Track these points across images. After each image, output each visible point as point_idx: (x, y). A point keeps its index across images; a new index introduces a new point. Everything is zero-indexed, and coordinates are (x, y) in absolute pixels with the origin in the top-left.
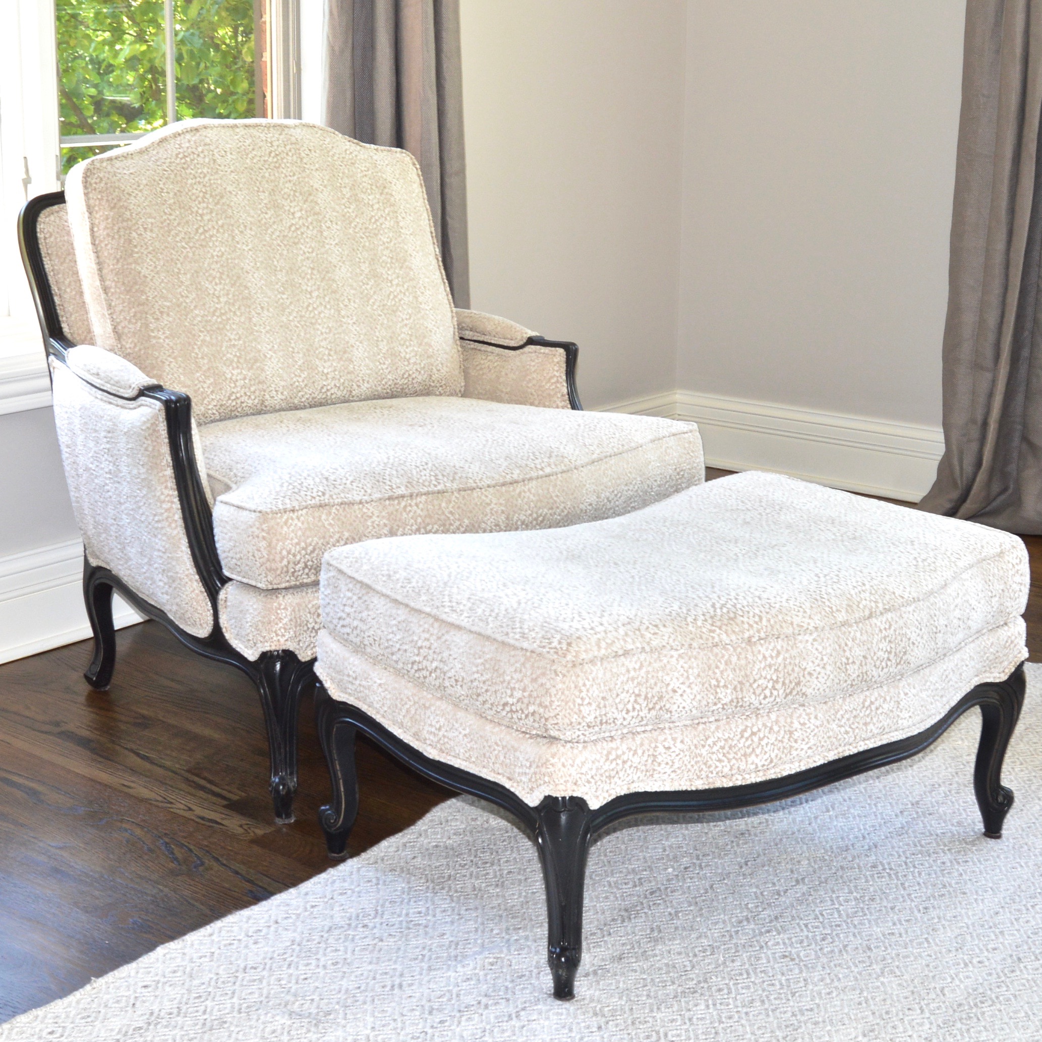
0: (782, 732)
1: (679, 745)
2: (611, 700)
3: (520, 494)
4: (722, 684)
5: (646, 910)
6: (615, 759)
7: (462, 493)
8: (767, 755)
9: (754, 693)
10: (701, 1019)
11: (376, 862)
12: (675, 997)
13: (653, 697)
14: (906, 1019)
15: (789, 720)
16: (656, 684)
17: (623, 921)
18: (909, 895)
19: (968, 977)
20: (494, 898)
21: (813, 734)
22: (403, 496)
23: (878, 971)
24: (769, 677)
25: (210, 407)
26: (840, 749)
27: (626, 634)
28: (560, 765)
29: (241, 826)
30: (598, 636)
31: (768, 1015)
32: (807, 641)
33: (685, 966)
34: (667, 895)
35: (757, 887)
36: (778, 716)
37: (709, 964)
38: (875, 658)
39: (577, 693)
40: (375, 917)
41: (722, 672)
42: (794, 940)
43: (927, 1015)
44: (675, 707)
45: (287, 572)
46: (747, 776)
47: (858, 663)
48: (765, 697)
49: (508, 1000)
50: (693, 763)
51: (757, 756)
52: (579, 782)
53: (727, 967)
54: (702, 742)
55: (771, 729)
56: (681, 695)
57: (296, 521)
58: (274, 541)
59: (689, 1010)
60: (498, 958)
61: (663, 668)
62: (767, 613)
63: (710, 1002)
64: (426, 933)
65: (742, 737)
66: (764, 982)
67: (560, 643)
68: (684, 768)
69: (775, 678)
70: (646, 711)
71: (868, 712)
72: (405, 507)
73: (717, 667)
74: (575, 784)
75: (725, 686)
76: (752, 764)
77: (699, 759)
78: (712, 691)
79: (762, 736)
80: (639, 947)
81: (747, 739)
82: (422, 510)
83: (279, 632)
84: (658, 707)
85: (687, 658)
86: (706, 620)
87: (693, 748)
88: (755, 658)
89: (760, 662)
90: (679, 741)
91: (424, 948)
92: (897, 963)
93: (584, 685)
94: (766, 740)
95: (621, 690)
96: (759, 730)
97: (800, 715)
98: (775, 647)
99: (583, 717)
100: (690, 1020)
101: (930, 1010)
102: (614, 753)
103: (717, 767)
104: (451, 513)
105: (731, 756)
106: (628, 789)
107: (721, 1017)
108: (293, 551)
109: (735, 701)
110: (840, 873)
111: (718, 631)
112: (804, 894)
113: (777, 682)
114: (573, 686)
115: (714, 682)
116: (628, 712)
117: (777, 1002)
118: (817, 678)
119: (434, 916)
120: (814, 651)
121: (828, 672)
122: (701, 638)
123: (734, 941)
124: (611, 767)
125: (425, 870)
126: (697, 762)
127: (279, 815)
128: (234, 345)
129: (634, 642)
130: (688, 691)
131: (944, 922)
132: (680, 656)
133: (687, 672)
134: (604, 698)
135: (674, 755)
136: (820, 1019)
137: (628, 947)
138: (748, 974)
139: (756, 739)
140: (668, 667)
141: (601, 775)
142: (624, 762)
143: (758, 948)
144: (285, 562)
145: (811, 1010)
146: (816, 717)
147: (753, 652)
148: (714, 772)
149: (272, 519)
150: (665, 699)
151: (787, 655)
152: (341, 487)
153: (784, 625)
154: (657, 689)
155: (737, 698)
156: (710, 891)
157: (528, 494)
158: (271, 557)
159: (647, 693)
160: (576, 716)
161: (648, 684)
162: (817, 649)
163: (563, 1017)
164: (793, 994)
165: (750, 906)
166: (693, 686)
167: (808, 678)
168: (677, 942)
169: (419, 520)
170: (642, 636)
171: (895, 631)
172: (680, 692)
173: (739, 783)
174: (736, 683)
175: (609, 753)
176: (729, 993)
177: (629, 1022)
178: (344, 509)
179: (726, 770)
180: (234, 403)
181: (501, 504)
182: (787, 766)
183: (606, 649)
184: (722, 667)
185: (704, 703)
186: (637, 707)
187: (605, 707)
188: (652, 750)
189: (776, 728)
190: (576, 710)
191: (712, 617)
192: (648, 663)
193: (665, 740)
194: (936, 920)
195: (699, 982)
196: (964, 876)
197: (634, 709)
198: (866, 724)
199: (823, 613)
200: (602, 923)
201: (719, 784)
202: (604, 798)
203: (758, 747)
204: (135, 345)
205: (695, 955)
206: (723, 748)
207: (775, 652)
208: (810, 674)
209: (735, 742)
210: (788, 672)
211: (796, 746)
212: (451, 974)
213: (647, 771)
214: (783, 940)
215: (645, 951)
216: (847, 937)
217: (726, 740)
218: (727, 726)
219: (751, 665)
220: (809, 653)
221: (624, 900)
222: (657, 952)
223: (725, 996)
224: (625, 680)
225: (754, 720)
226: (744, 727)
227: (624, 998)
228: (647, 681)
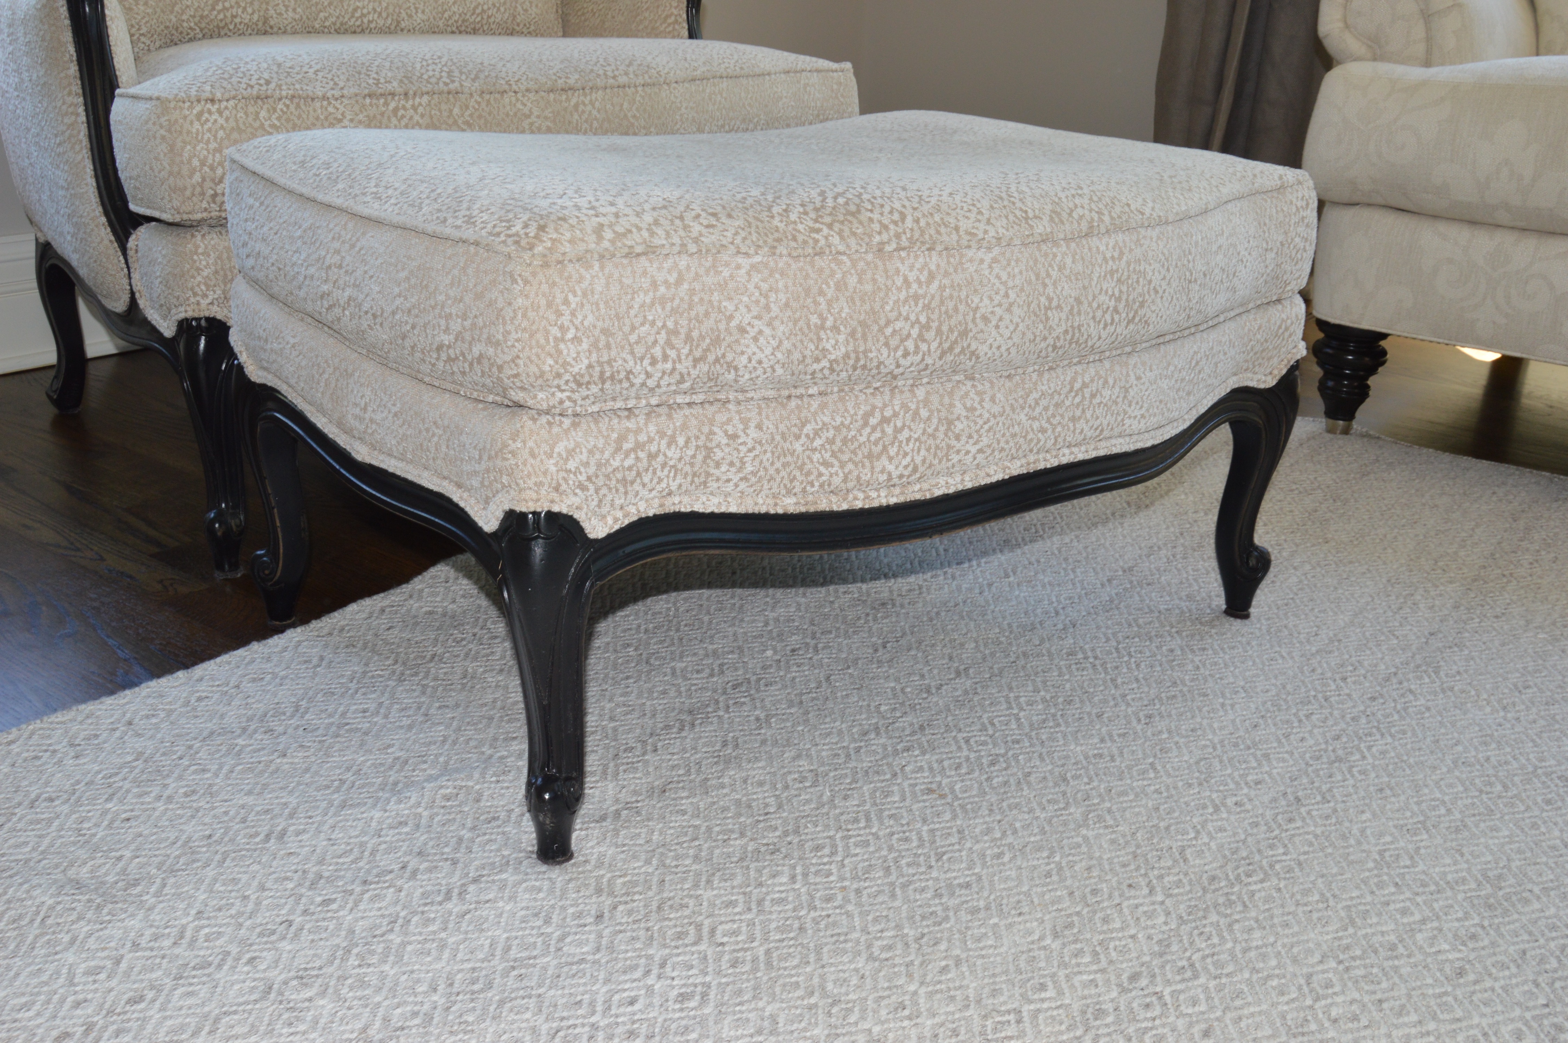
0: (935, 421)
1: (753, 433)
2: (619, 336)
3: (576, 106)
4: (829, 324)
5: (721, 713)
6: (634, 450)
7: (487, 97)
8: (908, 459)
9: (887, 344)
10: (780, 901)
11: (330, 634)
12: (742, 859)
13: (702, 337)
14: (1125, 904)
15: (946, 400)
16: (707, 314)
17: (681, 729)
18: (1124, 696)
19: (1221, 830)
20: (489, 691)
21: (986, 427)
22: (393, 94)
23: (1078, 816)
24: (913, 317)
25: (184, 17)
26: (1032, 458)
27: (656, 223)
28: (525, 454)
29: (161, 582)
30: (601, 219)
31: (893, 896)
32: (982, 260)
33: (767, 805)
34: (758, 690)
35: (897, 680)
36: (928, 393)
37: (808, 802)
38: (1095, 305)
39: (553, 317)
40: (292, 716)
41: (829, 303)
42: (946, 763)
43: (1160, 898)
44: (744, 360)
45: (203, 194)
46: (874, 494)
47: (1066, 309)
48: (906, 354)
49: (455, 862)
50: (778, 465)
51: (891, 459)
52: (564, 487)
53: (835, 807)
54: (795, 430)
55: (916, 413)
57: (216, 116)
58: (179, 144)
59: (760, 885)
60: (461, 788)
61: (722, 287)
62: (915, 209)
63: (799, 870)
64: (362, 744)
65: (866, 424)
66: (893, 834)
67: (526, 226)
68: (762, 473)
69: (923, 319)
70: (689, 363)
71: (1077, 400)
73: (821, 293)
74: (557, 489)
75: (835, 329)
76: (882, 472)
77: (789, 458)
78: (811, 335)
79: (899, 424)
80: (699, 771)
81: (874, 429)
82: (422, 116)
83: (197, 289)
84: (711, 358)
85: (766, 272)
86: (806, 213)
87: (778, 438)
88: (889, 283)
89: (899, 289)
90: (752, 425)
91: (348, 769)
92: (1108, 805)
93: (566, 302)
94: (906, 433)
95: (640, 319)
96: (896, 415)
97: (967, 394)
98: (926, 264)
99: (565, 364)
100: (760, 902)
101: (1163, 888)
102: (631, 438)
103: (820, 475)
105: (845, 457)
106: (662, 505)
107: (812, 898)
109: (853, 356)
110: (1022, 662)
111: (826, 231)
112: (966, 692)
113: (927, 327)
114: (543, 302)
115: (814, 319)
116: (654, 361)
117: (911, 871)
118: (997, 327)
119: (386, 716)
120: (993, 280)
121: (1016, 319)
122: (794, 239)
123: (852, 764)
124: (627, 464)
125: (399, 646)
126: (785, 465)
127: (220, 567)
129: (668, 236)
130: (767, 331)
131: (1176, 739)
132: (753, 266)
133: (766, 297)
134: (605, 331)
135: (743, 449)
136: (982, 904)
137: (681, 772)
138: (868, 819)
139: (889, 430)
140: (731, 285)
141: (608, 477)
142: (652, 456)
143: (888, 776)
144: (197, 177)
145: (968, 885)
146: (993, 399)
147: (886, 271)
148: (817, 484)
149: (175, 109)
150: (724, 344)
151: (946, 282)
152: (299, 77)
153: (943, 230)
154: (710, 323)
155: (856, 352)
156: (824, 684)
157: (589, 108)
159: (690, 331)
160: (550, 361)
161: (693, 313)
162: (998, 277)
163: (541, 895)
164: (939, 859)
165: (883, 708)
166: (777, 323)
167: (981, 325)
168: (761, 764)
170: (686, 228)
171: (1128, 263)
172: (752, 332)
173: (859, 505)
174: (854, 323)
175: (622, 439)
176: (832, 854)
177: (654, 906)
178: (298, 106)
179: (837, 481)
180: (221, 17)
182: (942, 481)
183: (613, 241)
184: (830, 293)
185: (797, 356)
186: (672, 354)
187: (608, 346)
188: (703, 438)
189: (924, 413)
190: (550, 348)
191: (817, 210)
192: (692, 275)
193: (729, 420)
194: (1165, 736)
195: (786, 833)
196: (1202, 671)
197: (665, 357)
198: (1073, 419)
199: (1011, 217)
200: (648, 731)
201: (823, 505)
203: (893, 444)
205: (786, 787)
206: (831, 442)
207: (926, 274)
208: (985, 319)
209: (853, 433)
210: (946, 312)
211: (958, 446)
212: (377, 814)
213: (694, 475)
214: (929, 763)
215: (706, 779)
216: (1030, 760)
217: (837, 429)
218: (840, 405)
219: (882, 294)
220: (985, 281)
221: (690, 697)
222: (726, 780)
223: (826, 860)
224: (648, 301)
225: (887, 397)
226: (869, 408)
227: (655, 862)
228: (691, 308)
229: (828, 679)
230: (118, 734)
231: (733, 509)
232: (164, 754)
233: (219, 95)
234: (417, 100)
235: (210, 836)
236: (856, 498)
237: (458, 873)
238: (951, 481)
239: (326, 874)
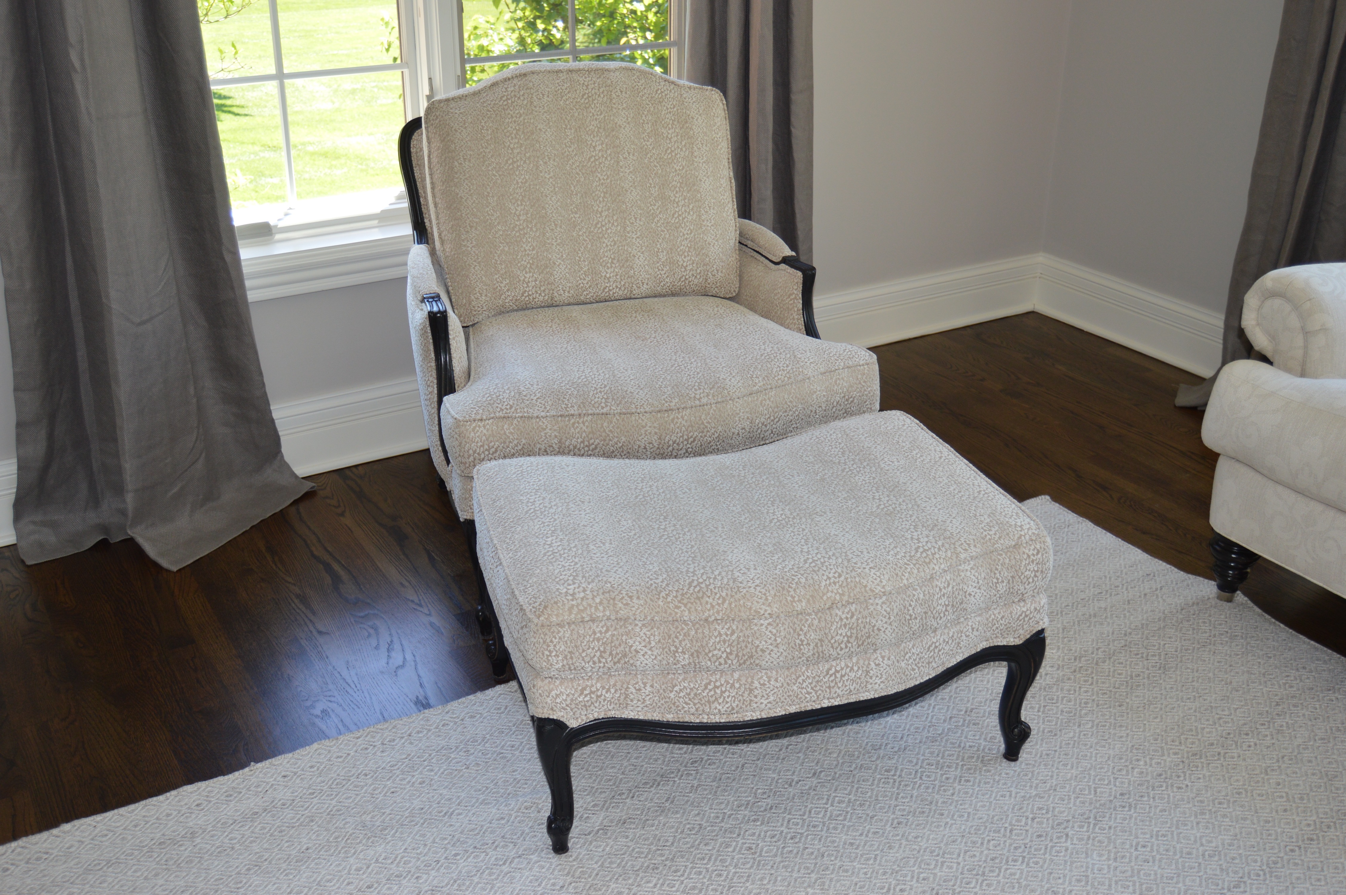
0: (743, 689)
3: (673, 420)
5: (676, 779)
6: (589, 694)
7: (623, 416)
8: (729, 704)
9: (710, 660)
12: (638, 870)
13: (617, 654)
15: (750, 680)
17: (652, 786)
18: (896, 806)
21: (772, 692)
22: (573, 415)
24: (723, 649)
26: (803, 705)
27: (601, 603)
30: (574, 603)
32: (762, 625)
33: (667, 841)
36: (740, 676)
37: (687, 843)
39: (545, 647)
40: (480, 744)
41: (680, 642)
42: (769, 833)
44: (639, 663)
46: (712, 717)
47: (813, 645)
48: (721, 664)
50: (662, 702)
51: (720, 704)
52: (555, 708)
53: (698, 849)
54: (670, 688)
55: (733, 685)
56: (643, 655)
57: (482, 429)
59: (639, 885)
61: (627, 634)
62: (733, 596)
63: (661, 882)
65: (707, 687)
66: (716, 871)
68: (654, 704)
69: (728, 650)
70: (612, 663)
71: (832, 679)
72: (574, 424)
73: (677, 637)
74: (552, 709)
75: (683, 653)
76: (716, 708)
77: (667, 700)
78: (672, 655)
79: (724, 689)
80: (647, 814)
81: (710, 691)
84: (622, 662)
85: (650, 628)
87: (661, 691)
88: (711, 634)
89: (716, 637)
90: (648, 685)
91: (493, 781)
93: (551, 641)
94: (727, 693)
95: (587, 647)
96: (722, 685)
97: (762, 677)
98: (731, 626)
102: (588, 689)
103: (684, 707)
104: (611, 431)
105: (696, 701)
106: (605, 715)
108: (478, 451)
109: (693, 664)
111: (683, 607)
112: (810, 788)
113: (731, 654)
114: (541, 641)
116: (594, 663)
118: (770, 654)
120: (768, 633)
121: (781, 650)
122: (666, 612)
123: (722, 824)
124: (586, 699)
126: (666, 702)
128: (528, 254)
129: (604, 611)
130: (649, 653)
131: (903, 841)
132: (643, 625)
133: (649, 638)
134: (570, 652)
135: (644, 695)
137: (639, 813)
138: (710, 859)
139: (718, 691)
140: (632, 633)
141: (577, 705)
142: (598, 697)
143: (735, 836)
146: (776, 680)
147: (709, 628)
148: (682, 711)
150: (629, 656)
151: (741, 634)
152: (528, 402)
153: (742, 610)
154: (622, 648)
157: (681, 420)
158: (462, 454)
159: (612, 651)
160: (545, 664)
161: (613, 644)
162: (771, 632)
163: (544, 870)
165: (759, 791)
166: (654, 649)
167: (760, 653)
168: (678, 816)
169: (584, 435)
170: (614, 605)
171: (858, 619)
172: (642, 653)
173: (705, 721)
174: (693, 651)
175: (584, 689)
176: (682, 875)
177: (589, 885)
178: (524, 422)
179: (693, 710)
180: (527, 299)
181: (655, 427)
182: (749, 714)
183: (576, 615)
184: (681, 638)
185: (664, 662)
186: (604, 660)
187: (572, 658)
188: (623, 690)
189: (737, 685)
190: (545, 658)
192: (613, 628)
193: (637, 683)
194: (898, 838)
195: (666, 860)
196: (955, 797)
197: (600, 662)
198: (830, 687)
199: (784, 601)
200: (636, 784)
201: (687, 719)
202: (582, 720)
203: (720, 698)
204: (452, 251)
205: (682, 832)
206: (689, 694)
207: (730, 631)
208: (763, 651)
209: (700, 691)
210: (741, 648)
211: (756, 700)
212: (494, 811)
213: (620, 704)
214: (761, 832)
215: (648, 820)
216: (813, 839)
217: (691, 689)
218: (693, 679)
219: (707, 639)
220: (763, 634)
221: (667, 765)
222: (656, 822)
223: (676, 878)
224: (591, 640)
225: (718, 677)
226: (708, 681)
227: (600, 863)
228: (612, 642)
229: (743, 766)
230: (403, 741)
231: (641, 718)
232: (418, 757)
233: (484, 417)
234: (586, 418)
235: (422, 809)
236: (703, 718)
237: (514, 851)
238: (754, 714)
239: (462, 839)
